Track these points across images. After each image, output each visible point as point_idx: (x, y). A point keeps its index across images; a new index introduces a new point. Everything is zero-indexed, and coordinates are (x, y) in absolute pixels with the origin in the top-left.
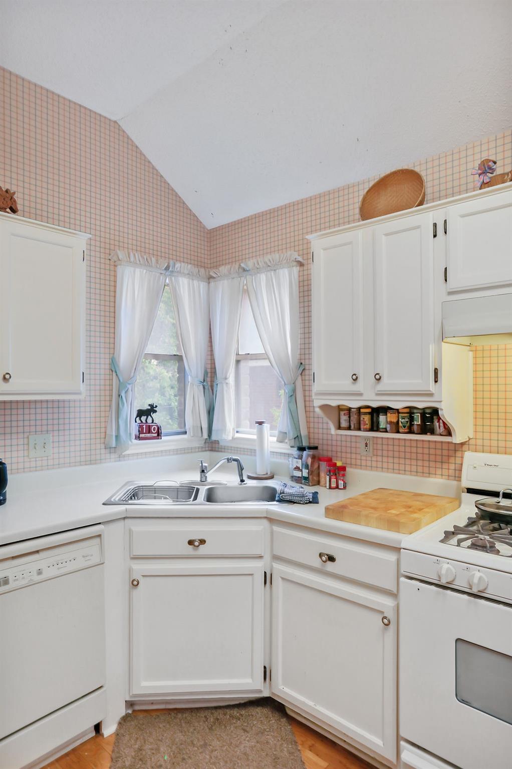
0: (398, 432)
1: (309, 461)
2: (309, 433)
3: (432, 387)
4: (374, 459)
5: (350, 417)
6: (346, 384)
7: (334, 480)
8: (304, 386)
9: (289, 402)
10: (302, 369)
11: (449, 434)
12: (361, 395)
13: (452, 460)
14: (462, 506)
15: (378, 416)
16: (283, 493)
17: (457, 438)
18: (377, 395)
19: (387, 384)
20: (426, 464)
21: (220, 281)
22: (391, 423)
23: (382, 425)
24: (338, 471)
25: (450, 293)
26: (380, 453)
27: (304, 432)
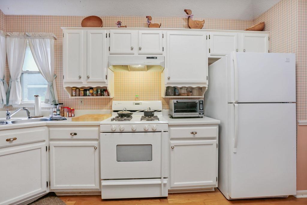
0: (93, 96)
1: (60, 108)
2: (59, 99)
3: (105, 80)
4: (84, 106)
5: (76, 92)
6: (77, 79)
7: (70, 114)
8: (56, 83)
9: (50, 88)
10: (55, 76)
11: (109, 95)
12: (82, 83)
13: (109, 104)
14: (112, 116)
15: (86, 92)
16: (52, 117)
17: (111, 96)
18: (87, 83)
19: (91, 79)
20: (101, 106)
21: (13, 38)
22: (91, 93)
23: (88, 94)
24: (71, 111)
25: (110, 54)
26: (86, 104)
27: (57, 99)
